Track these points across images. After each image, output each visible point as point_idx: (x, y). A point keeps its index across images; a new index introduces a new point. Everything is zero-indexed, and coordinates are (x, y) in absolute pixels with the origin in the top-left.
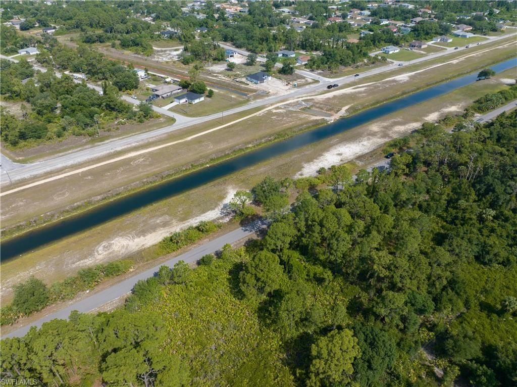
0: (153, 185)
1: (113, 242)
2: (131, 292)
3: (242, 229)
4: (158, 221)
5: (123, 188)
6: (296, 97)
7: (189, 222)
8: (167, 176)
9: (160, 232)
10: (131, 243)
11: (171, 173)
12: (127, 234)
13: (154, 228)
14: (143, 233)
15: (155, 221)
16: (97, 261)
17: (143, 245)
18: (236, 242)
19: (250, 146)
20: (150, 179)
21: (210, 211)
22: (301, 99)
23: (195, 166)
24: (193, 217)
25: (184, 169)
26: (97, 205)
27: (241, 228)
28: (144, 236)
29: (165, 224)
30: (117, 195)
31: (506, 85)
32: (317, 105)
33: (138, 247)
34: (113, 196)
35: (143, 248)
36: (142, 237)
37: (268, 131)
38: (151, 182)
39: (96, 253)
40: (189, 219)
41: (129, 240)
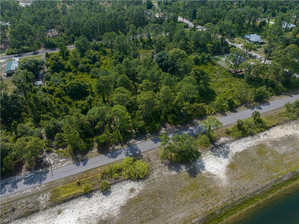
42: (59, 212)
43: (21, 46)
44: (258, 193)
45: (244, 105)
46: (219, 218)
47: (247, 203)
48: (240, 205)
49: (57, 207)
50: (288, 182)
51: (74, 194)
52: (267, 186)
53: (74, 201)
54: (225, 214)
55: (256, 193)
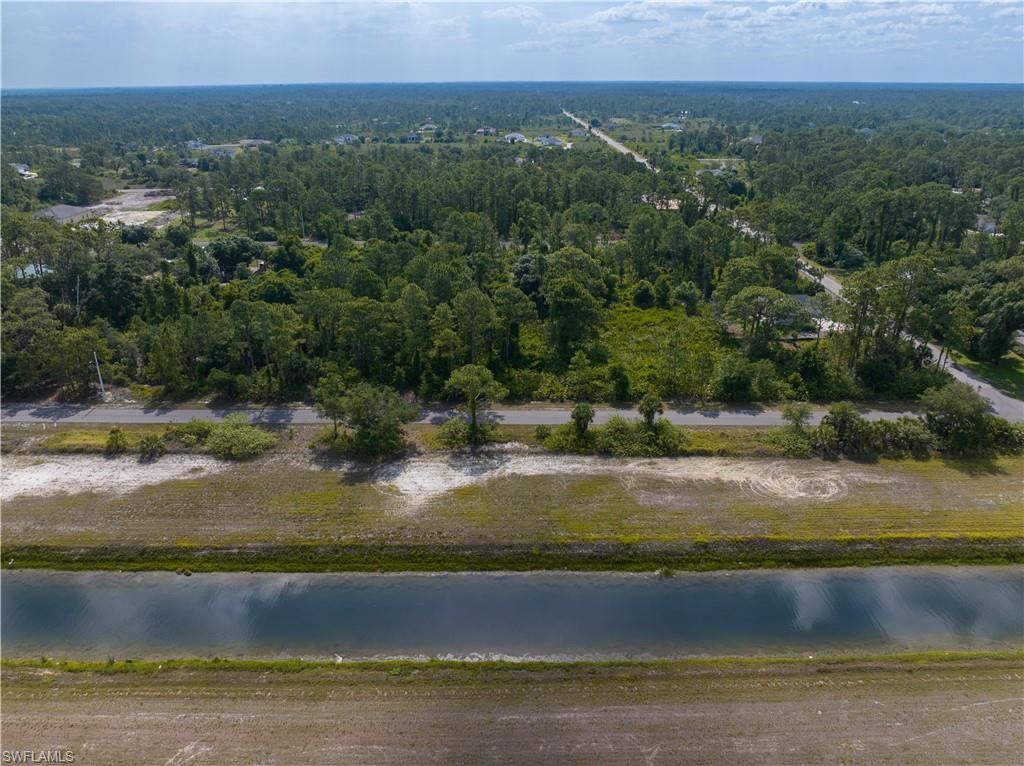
1: (802, 494)
4: (670, 498)
7: (597, 470)
10: (754, 478)
12: (763, 498)
13: (689, 486)
14: (719, 487)
15: (680, 501)
17: (726, 465)
27: (501, 423)
28: (718, 480)
29: (657, 485)
33: (739, 466)
35: (727, 461)
36: (725, 479)
41: (758, 484)
42: (37, 463)
43: (259, 225)
44: (467, 553)
45: (672, 402)
46: (315, 563)
47: (416, 562)
48: (393, 558)
49: (43, 456)
50: (589, 563)
51: (88, 445)
52: (511, 547)
53: (78, 457)
54: (336, 561)
55: (464, 550)
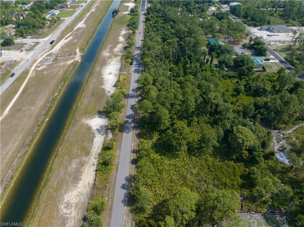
0: (28, 154)
1: (66, 200)
2: (126, 207)
3: (126, 133)
4: (74, 166)
5: (10, 171)
6: (39, 56)
7: (93, 153)
8: (31, 142)
9: (86, 169)
10: (79, 190)
11: (31, 139)
12: (66, 189)
13: (79, 172)
14: (76, 179)
15: (72, 168)
16: (76, 217)
18: (132, 141)
19: (56, 94)
20: (23, 152)
21: (95, 139)
22: (44, 56)
23: (40, 125)
24: (91, 148)
25: (36, 131)
26: (5, 197)
27: (124, 133)
28: (80, 180)
29: (82, 164)
30: (12, 178)
31: (127, 15)
32: (60, 55)
34: (10, 182)
36: (80, 182)
37: (55, 81)
38: (25, 153)
39: (67, 215)
40: (90, 151)
41: (75, 190)
